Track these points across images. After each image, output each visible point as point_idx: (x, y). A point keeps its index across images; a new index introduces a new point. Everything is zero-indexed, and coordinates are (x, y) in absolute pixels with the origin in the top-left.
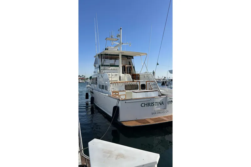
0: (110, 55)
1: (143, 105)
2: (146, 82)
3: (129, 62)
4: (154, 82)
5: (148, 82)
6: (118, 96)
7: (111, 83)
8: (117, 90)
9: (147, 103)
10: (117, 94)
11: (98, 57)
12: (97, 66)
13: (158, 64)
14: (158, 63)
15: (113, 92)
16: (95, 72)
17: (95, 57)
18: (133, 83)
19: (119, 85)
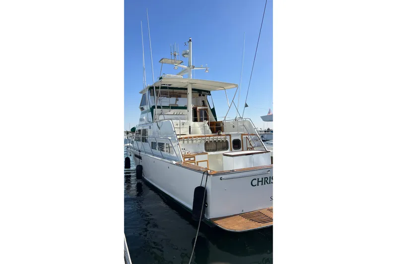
0: (170, 88)
1: (255, 182)
2: (242, 135)
3: (203, 101)
4: (254, 136)
5: (245, 136)
6: (194, 164)
7: (179, 139)
8: (191, 151)
9: (262, 178)
10: (192, 159)
11: (147, 92)
12: (147, 108)
13: (246, 106)
14: (246, 104)
15: (185, 157)
16: (141, 120)
17: (141, 93)
18: (219, 137)
19: (194, 141)
